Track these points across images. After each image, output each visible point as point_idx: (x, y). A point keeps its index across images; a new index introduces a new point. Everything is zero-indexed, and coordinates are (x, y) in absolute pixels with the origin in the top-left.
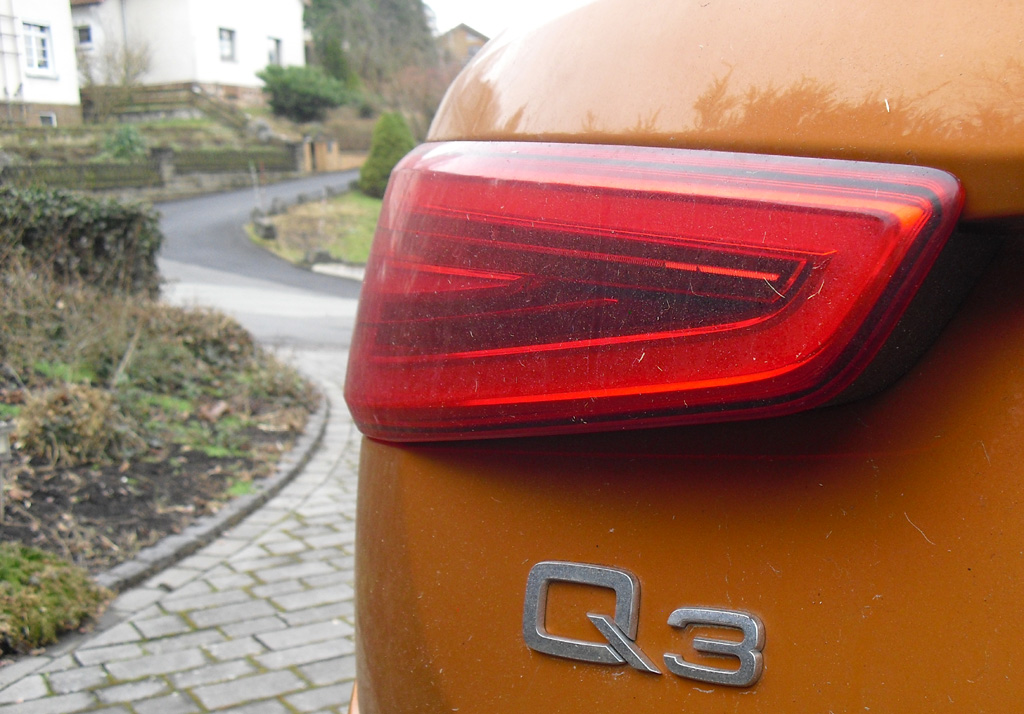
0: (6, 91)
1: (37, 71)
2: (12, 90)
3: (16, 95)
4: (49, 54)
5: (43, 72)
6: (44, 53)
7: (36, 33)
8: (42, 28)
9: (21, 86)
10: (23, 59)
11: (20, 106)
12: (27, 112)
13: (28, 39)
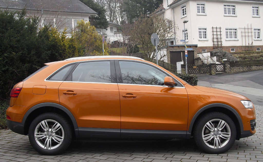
0: (249, 44)
1: (257, 39)
2: (250, 43)
3: (251, 44)
4: (260, 35)
5: (258, 39)
6: (259, 35)
7: (257, 31)
8: (259, 30)
9: (252, 42)
10: (253, 37)
11: (252, 47)
12: (254, 48)
13: (255, 33)
